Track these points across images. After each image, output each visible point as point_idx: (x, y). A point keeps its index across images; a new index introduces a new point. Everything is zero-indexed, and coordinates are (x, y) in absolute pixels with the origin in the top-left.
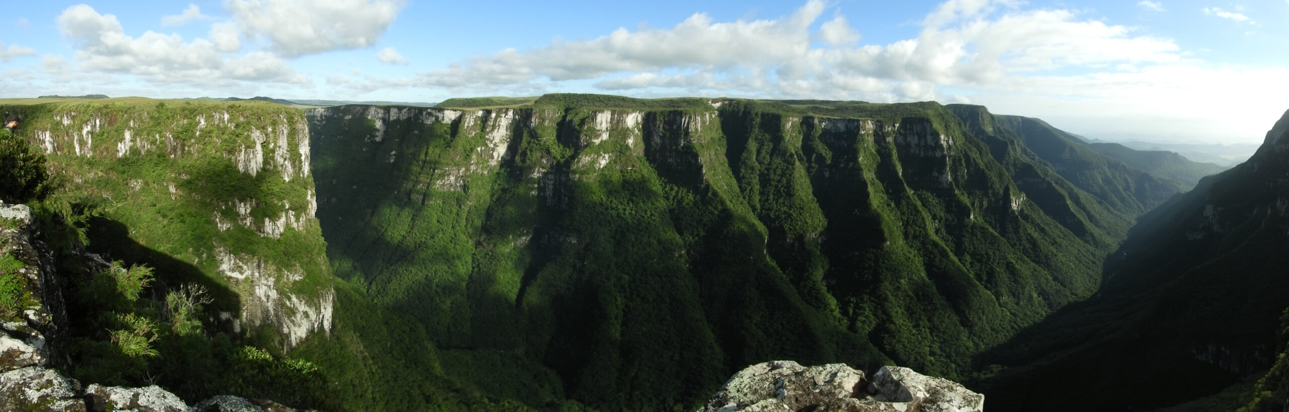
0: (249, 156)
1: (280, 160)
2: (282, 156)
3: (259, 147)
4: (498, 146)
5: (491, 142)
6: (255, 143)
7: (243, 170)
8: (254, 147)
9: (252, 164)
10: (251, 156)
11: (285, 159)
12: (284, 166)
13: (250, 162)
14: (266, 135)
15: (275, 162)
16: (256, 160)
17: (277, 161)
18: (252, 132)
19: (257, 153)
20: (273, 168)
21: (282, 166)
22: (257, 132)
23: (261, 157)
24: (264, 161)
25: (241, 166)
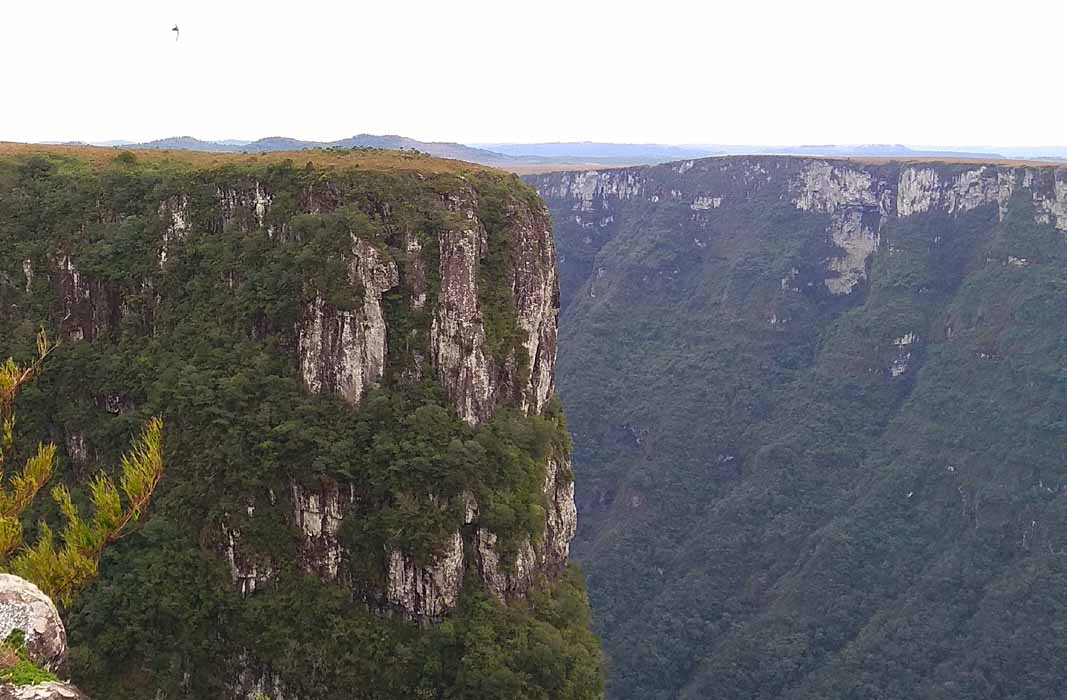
0: (338, 331)
1: (447, 351)
2: (457, 339)
3: (374, 309)
6: (360, 291)
7: (318, 385)
8: (359, 305)
9: (347, 363)
10: (346, 335)
11: (469, 351)
12: (463, 375)
13: (341, 354)
14: (400, 266)
15: (432, 357)
16: (364, 352)
17: (437, 355)
18: (351, 256)
19: (367, 327)
20: (422, 378)
21: (455, 372)
22: (370, 256)
23: (381, 340)
24: (389, 356)
25: (310, 371)
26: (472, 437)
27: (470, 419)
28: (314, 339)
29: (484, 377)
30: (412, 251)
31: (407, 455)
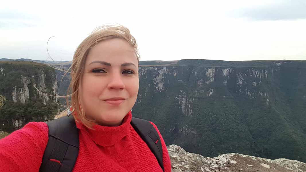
0: (19, 92)
1: (40, 93)
2: (42, 91)
3: (26, 87)
4: (158, 84)
5: (155, 82)
6: (23, 85)
7: (16, 101)
8: (23, 87)
9: (22, 97)
10: (21, 92)
11: (44, 93)
12: (43, 97)
13: (20, 96)
14: (31, 80)
15: (37, 95)
16: (25, 95)
17: (38, 94)
18: (21, 79)
19: (25, 90)
20: (36, 98)
21: (42, 97)
22: (25, 79)
23: (28, 92)
24: (30, 95)
25: (14, 99)
26: (45, 107)
27: (45, 104)
28: (15, 93)
29: (47, 97)
30: (33, 77)
31: (34, 111)
